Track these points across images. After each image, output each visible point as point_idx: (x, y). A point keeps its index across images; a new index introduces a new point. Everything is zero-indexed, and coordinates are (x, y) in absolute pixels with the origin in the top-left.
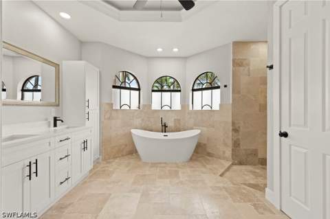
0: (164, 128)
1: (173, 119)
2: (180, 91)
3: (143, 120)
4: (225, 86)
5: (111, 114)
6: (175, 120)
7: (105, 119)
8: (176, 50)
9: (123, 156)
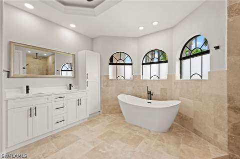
0: (150, 95)
1: (159, 89)
2: (166, 62)
3: (133, 88)
4: (217, 48)
5: (108, 82)
6: (161, 89)
7: (104, 86)
8: (155, 23)
9: (116, 113)
